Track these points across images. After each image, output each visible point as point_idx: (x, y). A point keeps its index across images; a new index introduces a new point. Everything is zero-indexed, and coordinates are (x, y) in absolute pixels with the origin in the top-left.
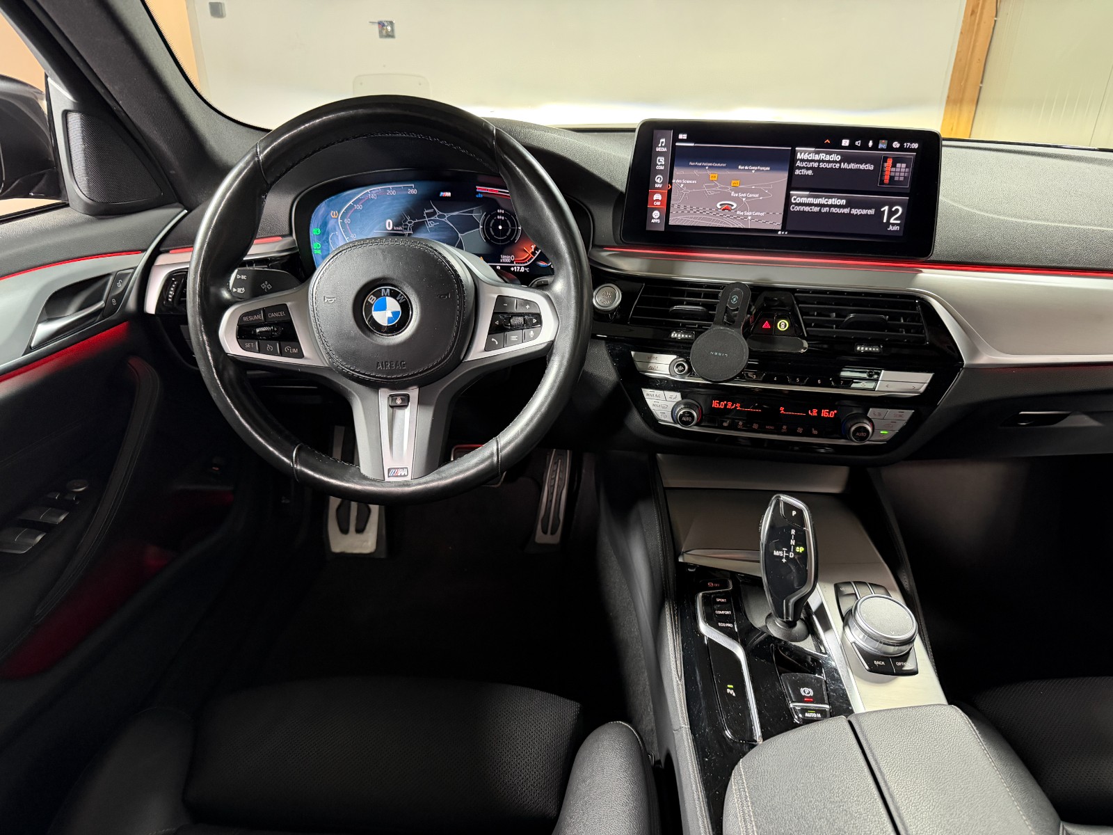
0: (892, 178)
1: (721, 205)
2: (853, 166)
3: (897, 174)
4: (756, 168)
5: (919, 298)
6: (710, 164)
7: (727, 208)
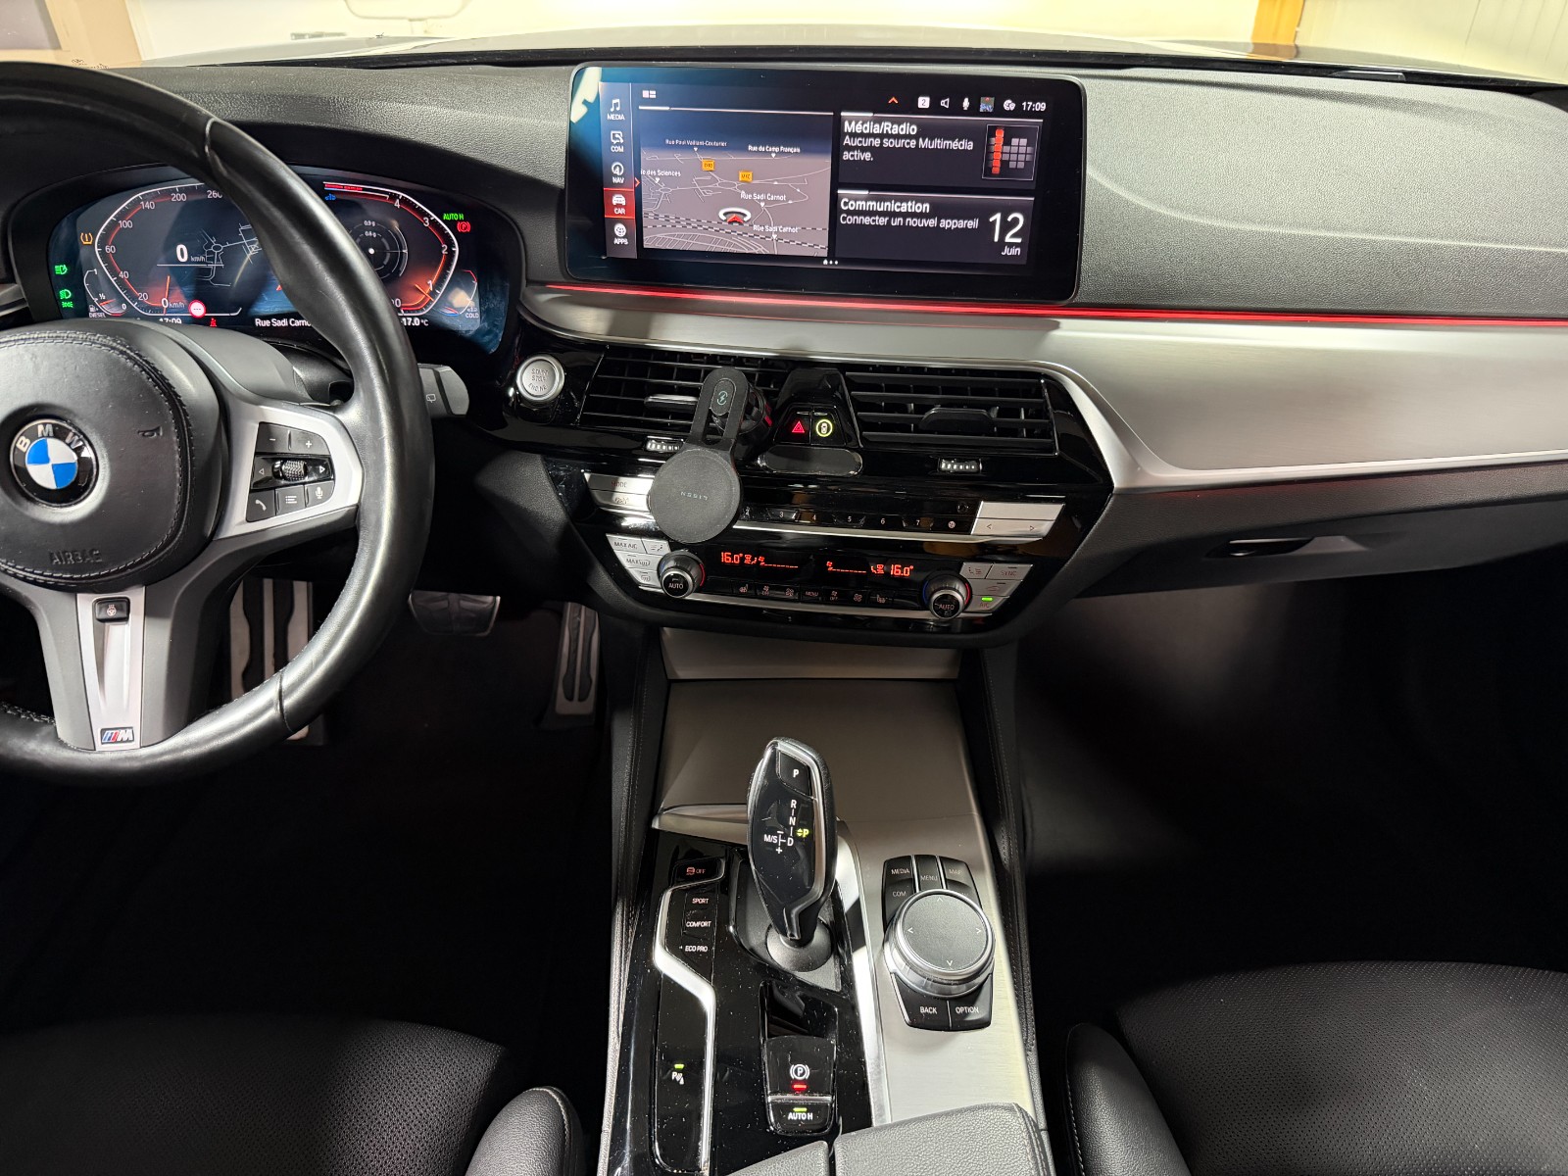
0: (1005, 164)
1: (725, 214)
2: (939, 144)
3: (1013, 157)
4: (777, 149)
5: (1046, 376)
6: (702, 143)
7: (736, 220)
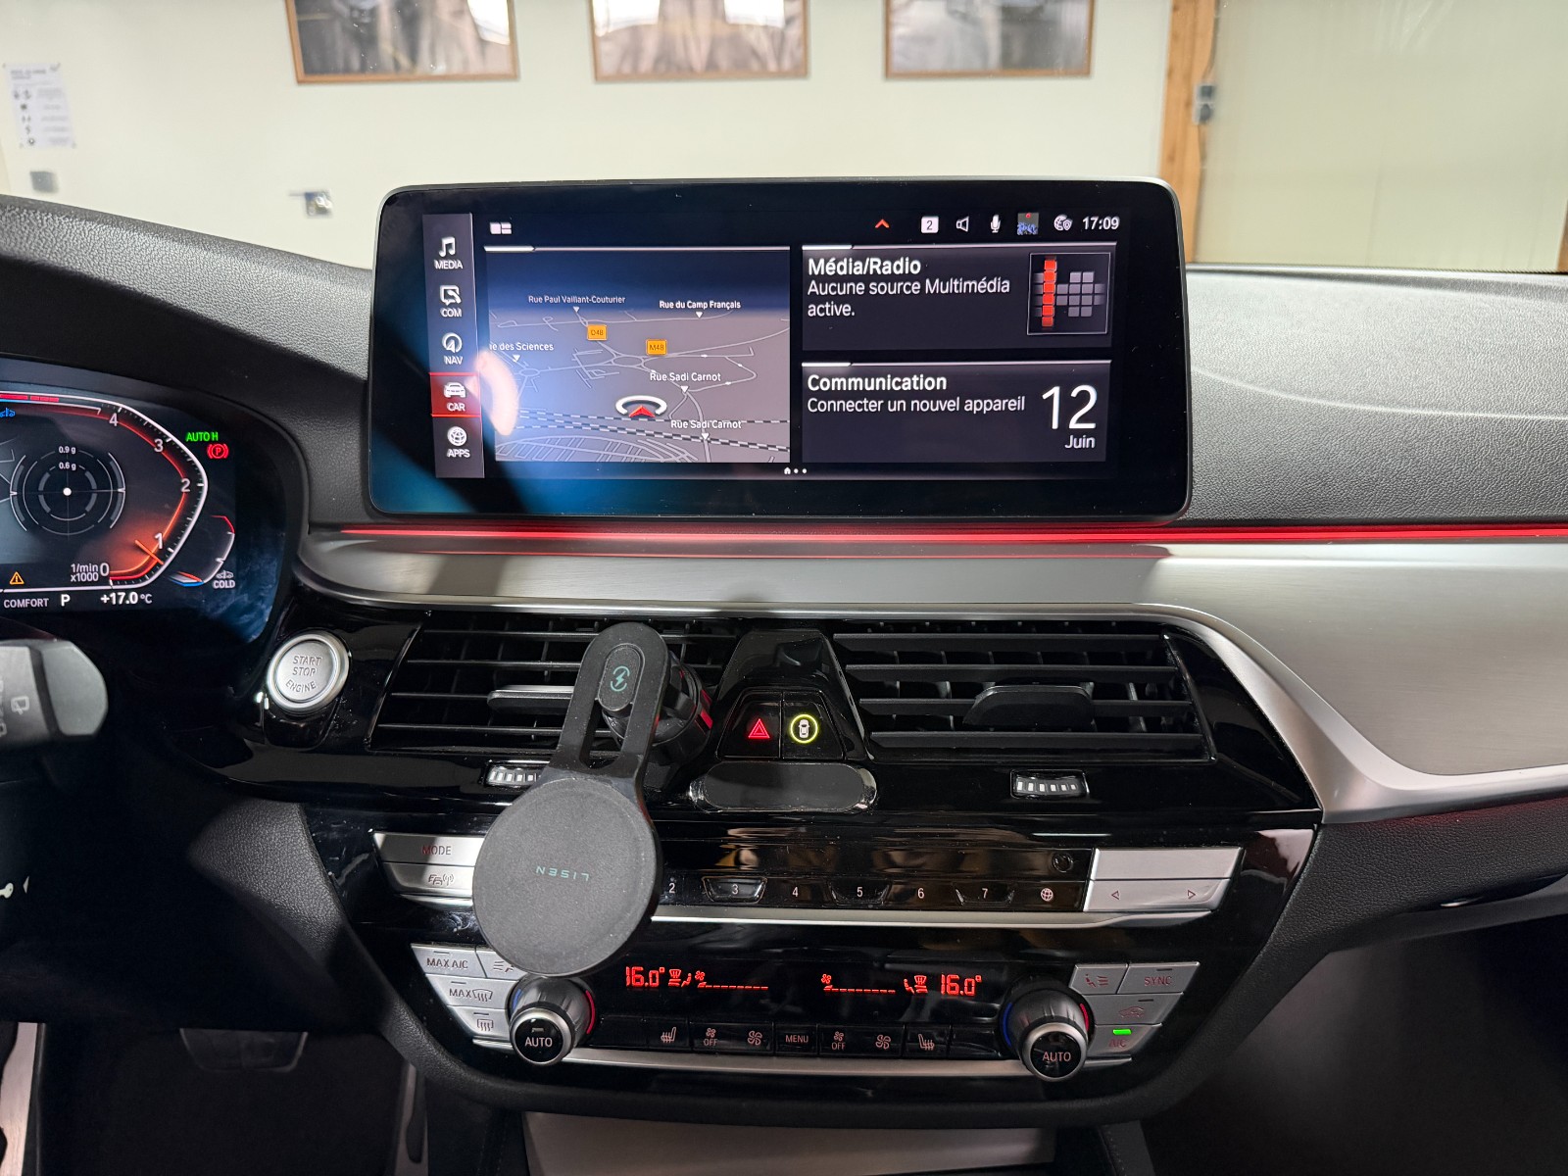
1: (625, 406)
2: (955, 286)
3: (1074, 300)
4: (704, 305)
5: (1172, 629)
6: (586, 299)
7: (644, 413)
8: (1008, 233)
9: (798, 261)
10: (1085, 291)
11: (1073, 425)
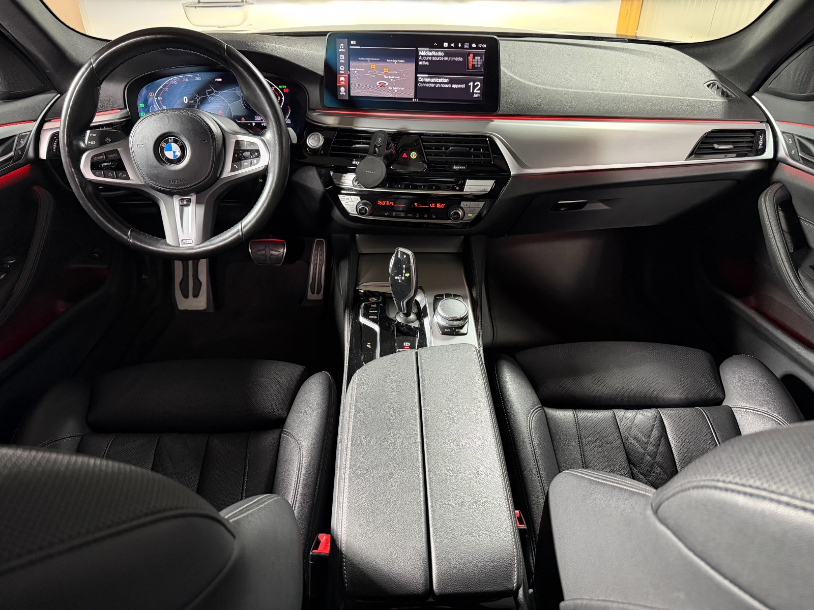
0: (473, 65)
1: (379, 83)
2: (451, 59)
3: (476, 63)
4: (397, 61)
5: (489, 137)
6: (371, 59)
7: (383, 85)
8: (462, 47)
9: (417, 51)
10: (478, 61)
11: (475, 91)
